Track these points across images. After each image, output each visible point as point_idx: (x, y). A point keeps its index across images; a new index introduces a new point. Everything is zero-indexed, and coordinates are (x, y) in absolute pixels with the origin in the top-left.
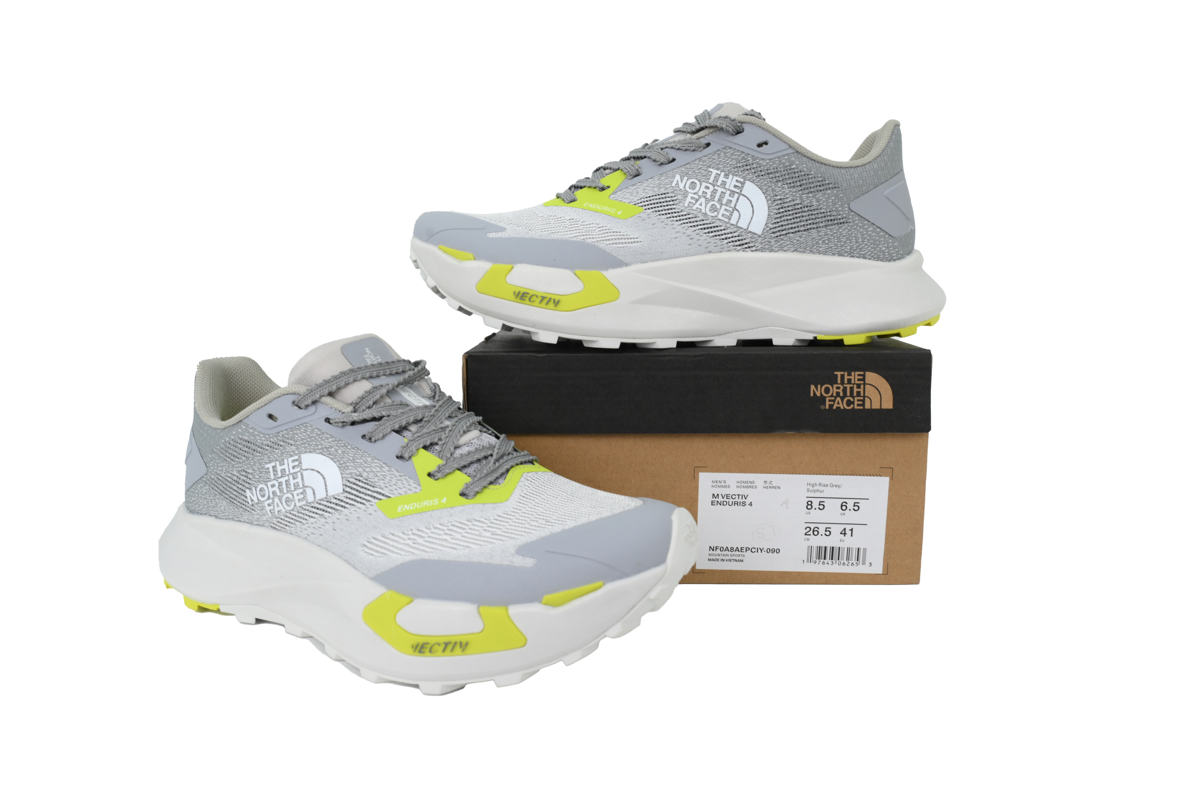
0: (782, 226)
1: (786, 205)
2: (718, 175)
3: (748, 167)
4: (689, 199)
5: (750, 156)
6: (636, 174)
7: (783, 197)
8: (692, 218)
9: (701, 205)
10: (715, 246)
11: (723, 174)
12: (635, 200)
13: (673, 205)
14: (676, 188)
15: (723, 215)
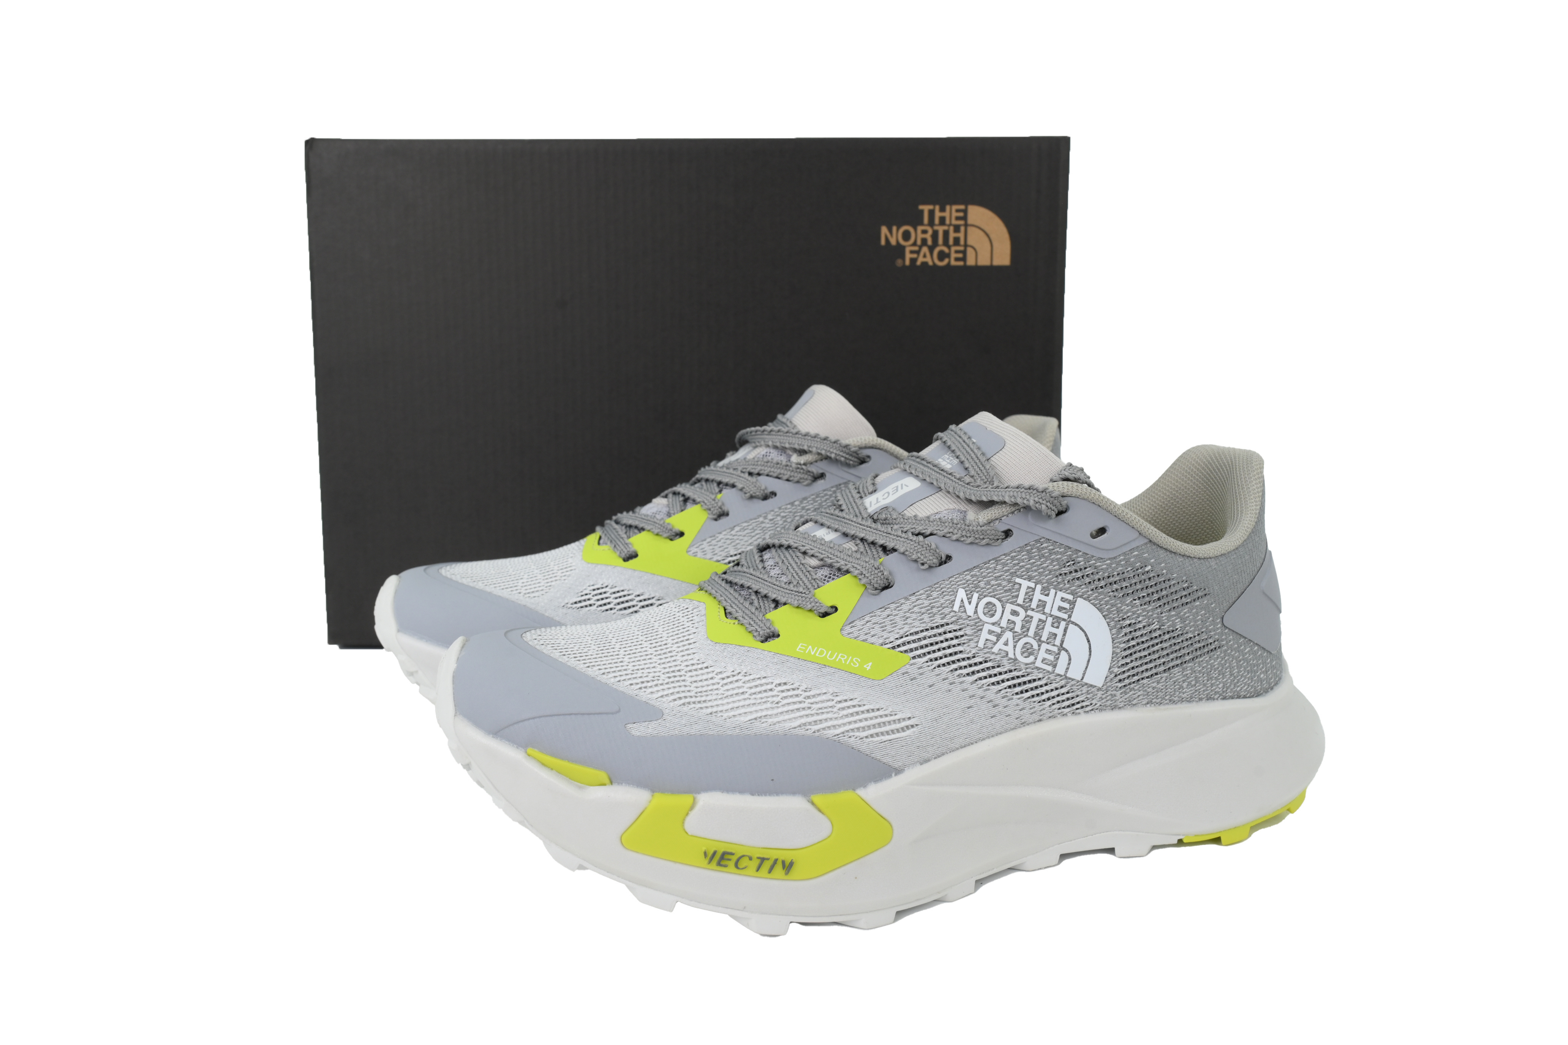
0: (1133, 668)
1: (1138, 633)
2: (1030, 590)
3: (1079, 574)
4: (984, 635)
5: (1080, 554)
6: (884, 585)
7: (1133, 621)
8: (993, 667)
9: (1006, 644)
10: (1031, 714)
11: (1039, 587)
12: (892, 639)
13: (959, 645)
14: (960, 614)
15: (1043, 660)
